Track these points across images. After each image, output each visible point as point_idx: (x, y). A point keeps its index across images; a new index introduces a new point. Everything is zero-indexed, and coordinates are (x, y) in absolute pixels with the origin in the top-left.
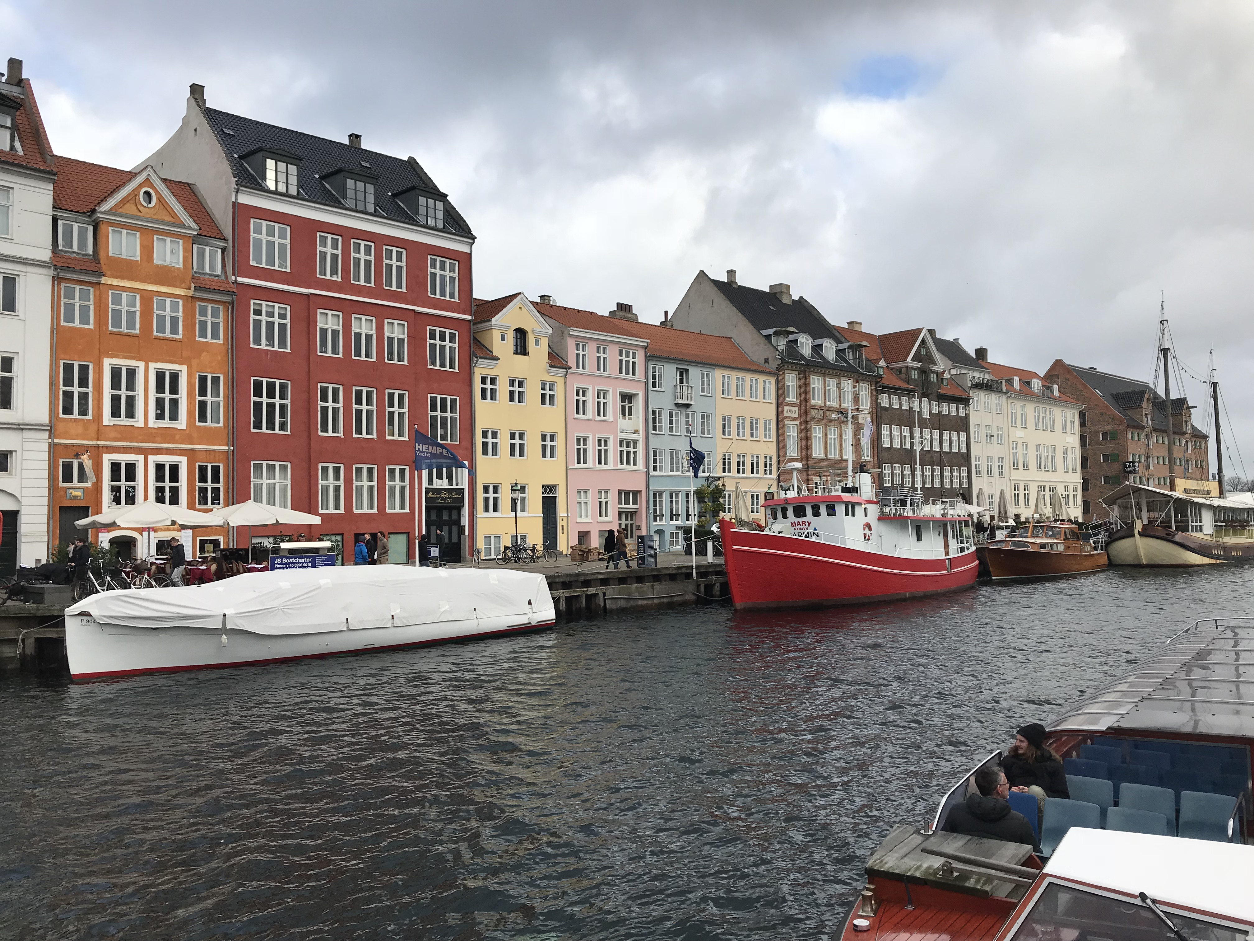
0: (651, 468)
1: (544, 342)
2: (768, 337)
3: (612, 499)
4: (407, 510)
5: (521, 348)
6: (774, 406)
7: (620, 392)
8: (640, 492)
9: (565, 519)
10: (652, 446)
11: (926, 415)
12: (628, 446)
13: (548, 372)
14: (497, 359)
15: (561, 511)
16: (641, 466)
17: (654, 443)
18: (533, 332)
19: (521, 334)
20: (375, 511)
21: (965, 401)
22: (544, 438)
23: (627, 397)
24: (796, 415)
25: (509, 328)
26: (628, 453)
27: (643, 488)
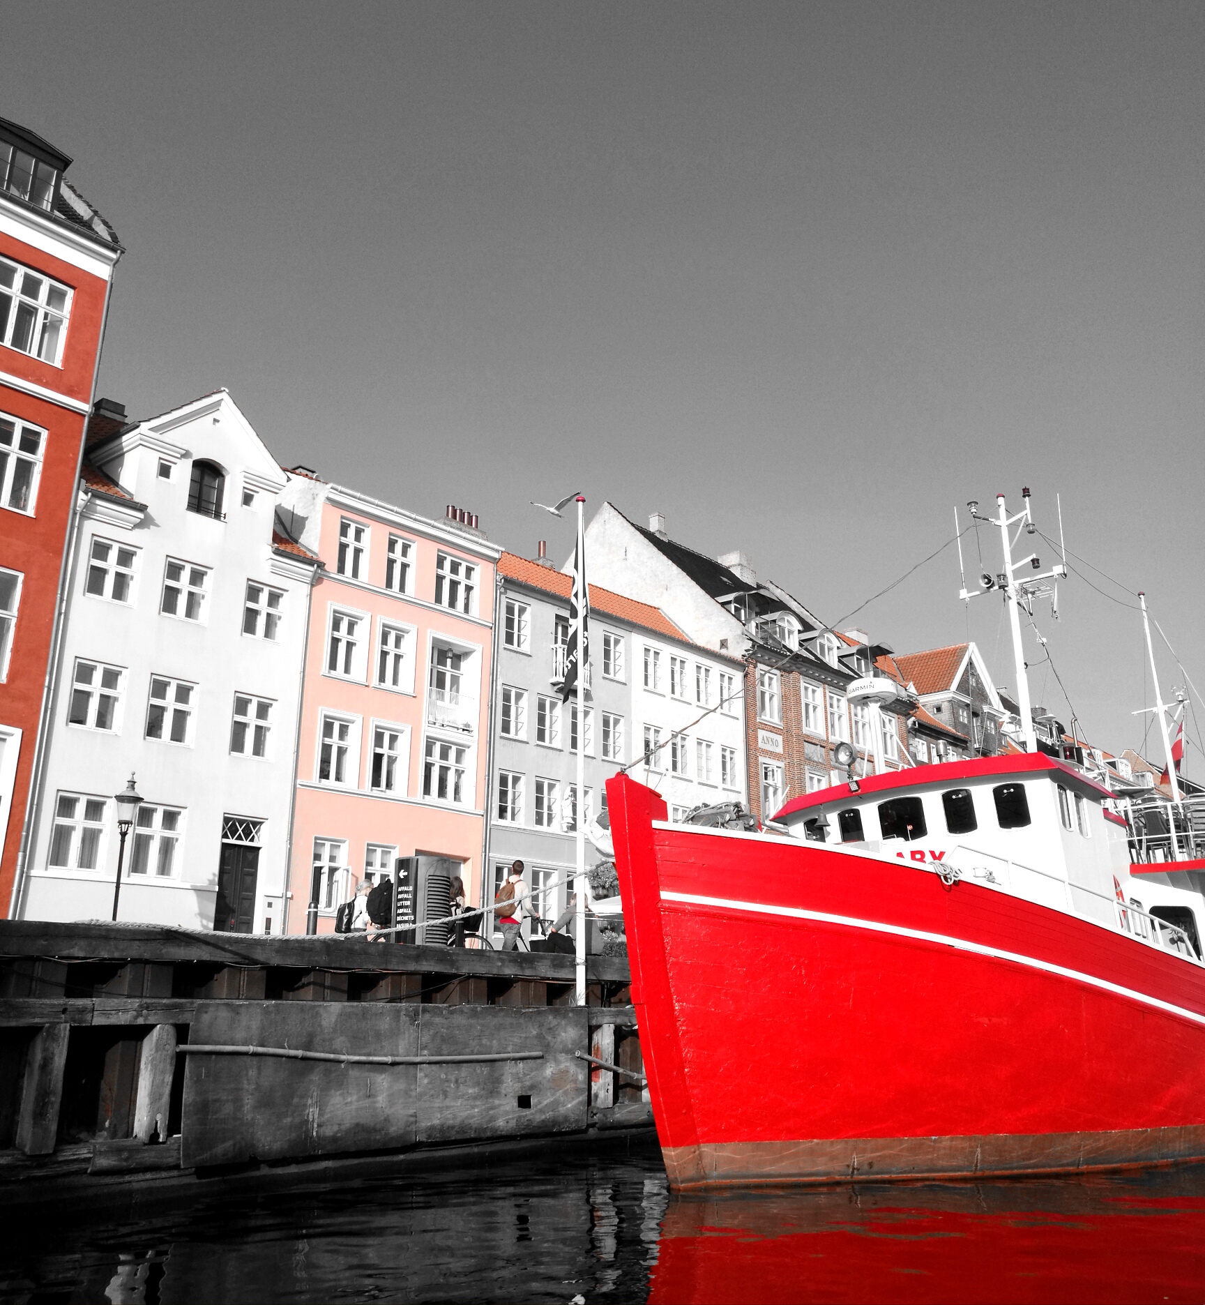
0: (496, 812)
1: (267, 503)
2: (725, 605)
6: (739, 725)
7: (435, 640)
8: (466, 860)
9: (277, 904)
10: (500, 764)
12: (444, 756)
13: (268, 563)
14: (141, 508)
15: (268, 883)
16: (471, 803)
17: (506, 759)
18: (240, 473)
19: (208, 473)
22: (241, 705)
23: (446, 654)
24: (780, 750)
26: (444, 770)
27: (473, 852)
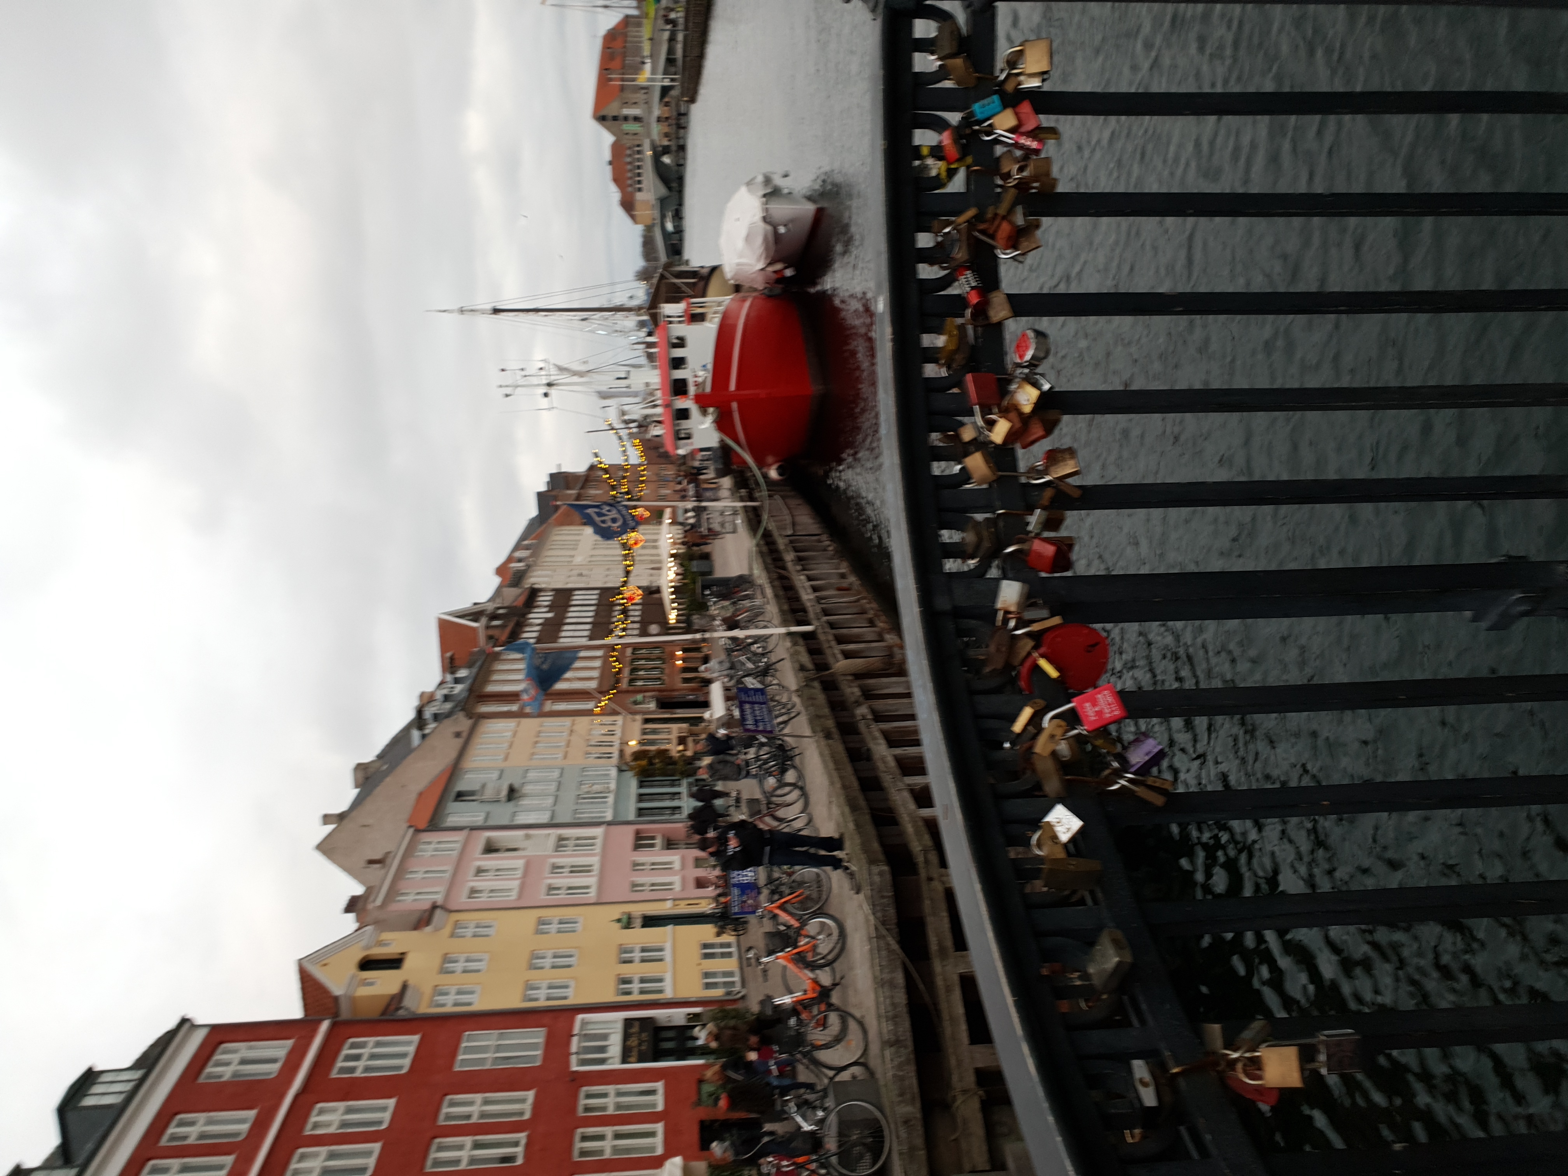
1: (386, 936)
2: (424, 736)
3: (645, 857)
4: (659, 1086)
5: (394, 963)
6: (525, 721)
7: (482, 855)
8: (638, 832)
9: (677, 902)
10: (567, 819)
11: (550, 615)
13: (437, 930)
14: (405, 987)
15: (666, 908)
16: (598, 831)
18: (367, 948)
19: (367, 964)
20: (659, 1127)
21: (534, 593)
22: (545, 932)
25: (353, 977)
27: (630, 830)
